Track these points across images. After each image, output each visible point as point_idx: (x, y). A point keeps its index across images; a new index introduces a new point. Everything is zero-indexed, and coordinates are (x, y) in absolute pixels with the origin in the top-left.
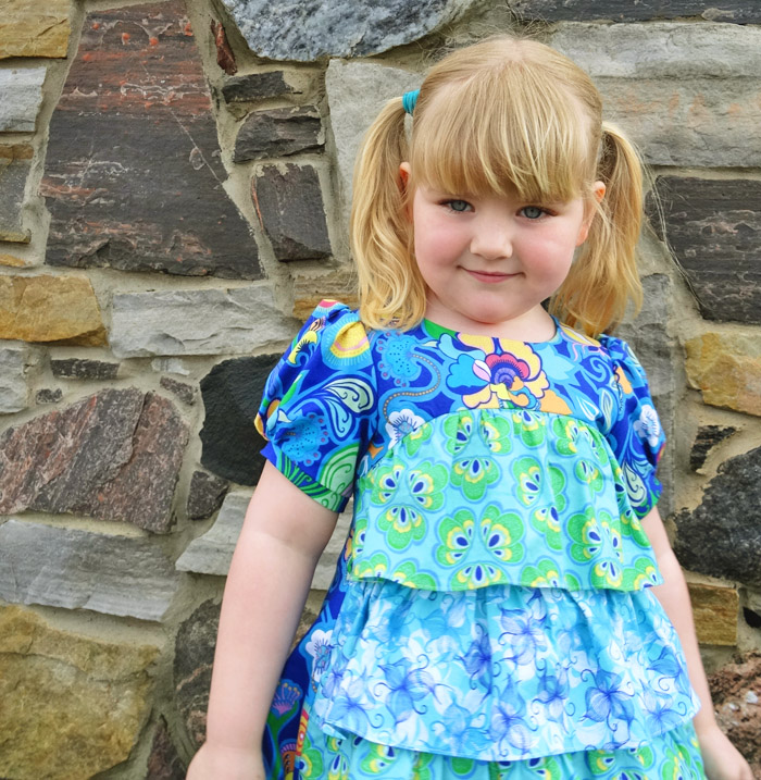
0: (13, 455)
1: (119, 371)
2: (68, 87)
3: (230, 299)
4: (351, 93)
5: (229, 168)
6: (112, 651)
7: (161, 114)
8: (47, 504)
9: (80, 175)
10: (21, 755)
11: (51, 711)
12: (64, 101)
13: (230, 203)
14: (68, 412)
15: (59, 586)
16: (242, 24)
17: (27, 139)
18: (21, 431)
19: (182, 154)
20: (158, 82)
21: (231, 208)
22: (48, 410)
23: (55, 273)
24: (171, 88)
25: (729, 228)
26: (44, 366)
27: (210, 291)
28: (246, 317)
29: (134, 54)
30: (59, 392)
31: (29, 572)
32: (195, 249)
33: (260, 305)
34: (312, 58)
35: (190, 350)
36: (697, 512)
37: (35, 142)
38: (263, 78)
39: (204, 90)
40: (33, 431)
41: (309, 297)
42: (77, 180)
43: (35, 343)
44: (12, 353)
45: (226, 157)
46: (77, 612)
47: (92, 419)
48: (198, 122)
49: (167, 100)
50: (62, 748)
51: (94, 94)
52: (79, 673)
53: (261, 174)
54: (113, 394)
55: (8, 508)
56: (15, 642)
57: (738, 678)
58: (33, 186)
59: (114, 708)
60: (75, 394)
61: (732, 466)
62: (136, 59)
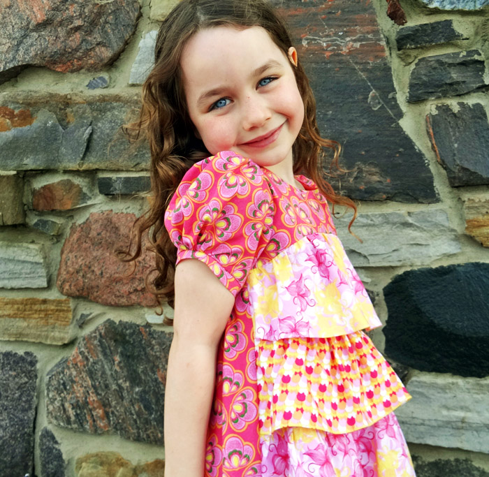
3: (410, 220)
5: (404, 107)
7: (340, 62)
13: (407, 138)
19: (361, 97)
20: (336, 34)
21: (407, 142)
24: (348, 39)
27: (391, 214)
28: (424, 235)
29: (313, 10)
32: (376, 178)
33: (436, 225)
34: (478, 7)
35: (374, 262)
38: (433, 26)
39: (380, 40)
41: (480, 217)
45: (401, 98)
48: (375, 68)
49: (345, 50)
53: (435, 112)
62: (315, 15)
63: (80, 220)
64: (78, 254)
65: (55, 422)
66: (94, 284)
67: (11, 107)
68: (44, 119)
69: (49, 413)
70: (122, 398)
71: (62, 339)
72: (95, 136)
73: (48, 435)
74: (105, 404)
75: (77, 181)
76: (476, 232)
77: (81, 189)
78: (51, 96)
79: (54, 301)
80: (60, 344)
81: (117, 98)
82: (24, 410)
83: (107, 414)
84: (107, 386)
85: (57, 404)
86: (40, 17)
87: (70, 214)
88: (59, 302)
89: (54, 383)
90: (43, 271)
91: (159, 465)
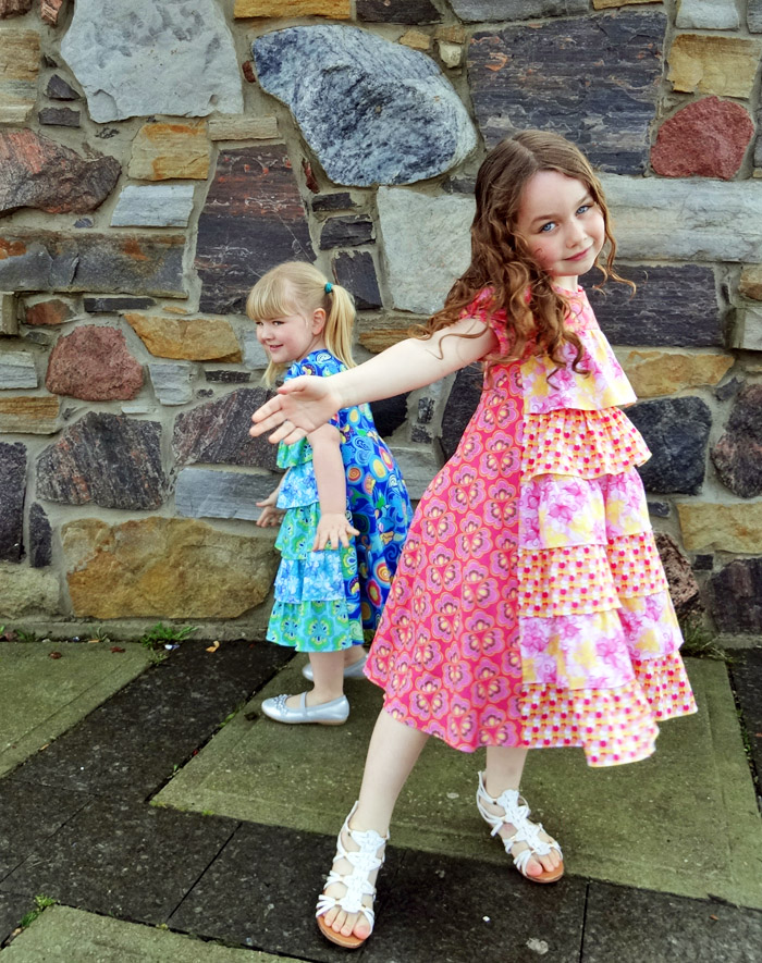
0: (185, 430)
1: (251, 378)
2: (209, 199)
4: (393, 207)
5: (317, 253)
6: (252, 540)
7: (272, 218)
8: (209, 458)
9: (220, 256)
10: (199, 603)
11: (216, 577)
12: (207, 208)
14: (219, 403)
15: (219, 506)
16: (323, 162)
17: (181, 231)
18: (189, 415)
19: (286, 243)
20: (269, 197)
22: (205, 401)
23: (206, 317)
24: (278, 201)
26: (200, 375)
29: (253, 178)
30: (211, 392)
31: (200, 499)
34: (368, 185)
37: (186, 234)
38: (338, 196)
39: (300, 203)
40: (197, 415)
41: (368, 332)
42: (218, 259)
43: (196, 361)
44: (181, 368)
45: (315, 246)
46: (229, 521)
47: (235, 406)
48: (297, 224)
49: (276, 210)
50: (224, 597)
51: (227, 204)
52: (232, 555)
53: (338, 257)
54: (247, 391)
55: (184, 461)
56: (193, 539)
58: (188, 261)
59: (255, 573)
60: (221, 392)
62: (255, 182)
63: (66, 332)
64: (66, 360)
65: (43, 496)
66: (79, 383)
67: (8, 239)
68: (35, 250)
69: (38, 489)
70: (102, 474)
71: (50, 429)
72: (81, 266)
73: (37, 508)
74: (87, 479)
75: (65, 300)
76: (365, 342)
77: (68, 308)
78: (44, 232)
79: (42, 399)
80: (48, 433)
81: (101, 236)
82: (14, 491)
83: (88, 487)
84: (89, 465)
85: (46, 482)
86: (37, 169)
87: (58, 327)
88: (49, 399)
89: (44, 464)
90: (33, 374)
91: (132, 524)
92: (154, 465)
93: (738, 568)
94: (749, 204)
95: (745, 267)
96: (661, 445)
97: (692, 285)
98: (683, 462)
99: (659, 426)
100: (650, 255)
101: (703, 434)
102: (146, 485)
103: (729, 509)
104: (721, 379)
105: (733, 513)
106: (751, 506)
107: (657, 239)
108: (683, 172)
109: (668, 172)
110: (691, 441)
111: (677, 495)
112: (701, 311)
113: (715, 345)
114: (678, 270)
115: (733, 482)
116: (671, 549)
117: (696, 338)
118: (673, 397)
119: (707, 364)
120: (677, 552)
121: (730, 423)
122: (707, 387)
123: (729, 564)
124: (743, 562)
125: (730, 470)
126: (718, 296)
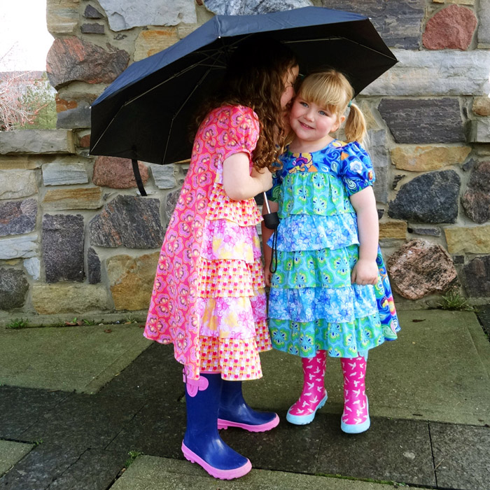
0: (173, 202)
18: (175, 194)
25: (403, 114)
26: (180, 171)
36: (395, 201)
44: (170, 168)
57: (406, 247)
61: (404, 186)
64: (104, 166)
65: (95, 244)
66: (112, 179)
67: (66, 99)
68: (83, 105)
69: (92, 240)
70: (127, 229)
71: (97, 206)
73: (92, 251)
74: (119, 233)
78: (87, 94)
79: (91, 189)
80: (96, 208)
82: (78, 242)
83: (120, 237)
84: (120, 225)
85: (96, 235)
86: (81, 59)
88: (95, 189)
89: (94, 226)
90: (86, 176)
91: (146, 257)
92: (157, 223)
93: (477, 261)
94: (476, 63)
95: (475, 98)
96: (434, 197)
97: (447, 109)
98: (447, 206)
99: (433, 187)
100: (424, 94)
101: (456, 190)
102: (153, 235)
103: (472, 230)
104: (464, 160)
105: (474, 232)
106: (483, 228)
107: (428, 84)
108: (441, 47)
109: (433, 47)
110: (450, 194)
111: (443, 224)
112: (453, 123)
113: (462, 141)
114: (440, 101)
115: (473, 215)
116: (442, 253)
117: (450, 137)
118: (440, 171)
119: (457, 152)
120: (445, 255)
121: (471, 183)
122: (458, 164)
123: (473, 260)
124: (480, 258)
125: (471, 209)
126: (462, 115)
